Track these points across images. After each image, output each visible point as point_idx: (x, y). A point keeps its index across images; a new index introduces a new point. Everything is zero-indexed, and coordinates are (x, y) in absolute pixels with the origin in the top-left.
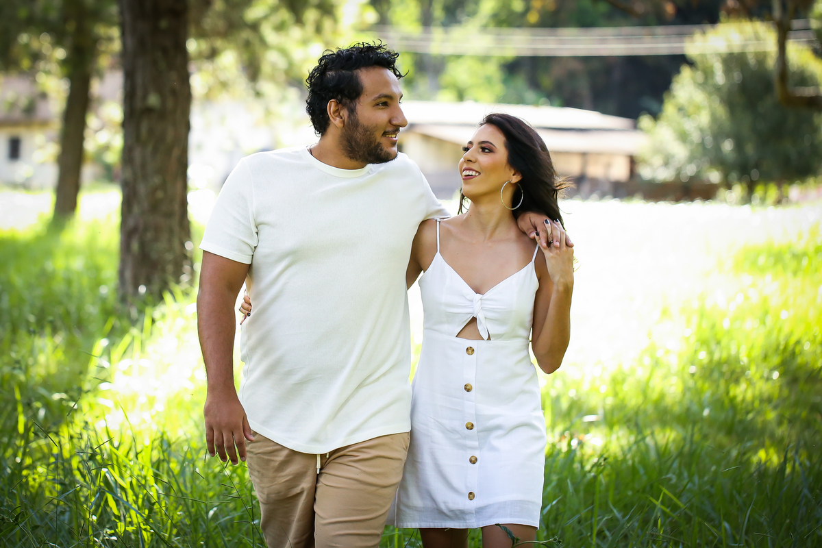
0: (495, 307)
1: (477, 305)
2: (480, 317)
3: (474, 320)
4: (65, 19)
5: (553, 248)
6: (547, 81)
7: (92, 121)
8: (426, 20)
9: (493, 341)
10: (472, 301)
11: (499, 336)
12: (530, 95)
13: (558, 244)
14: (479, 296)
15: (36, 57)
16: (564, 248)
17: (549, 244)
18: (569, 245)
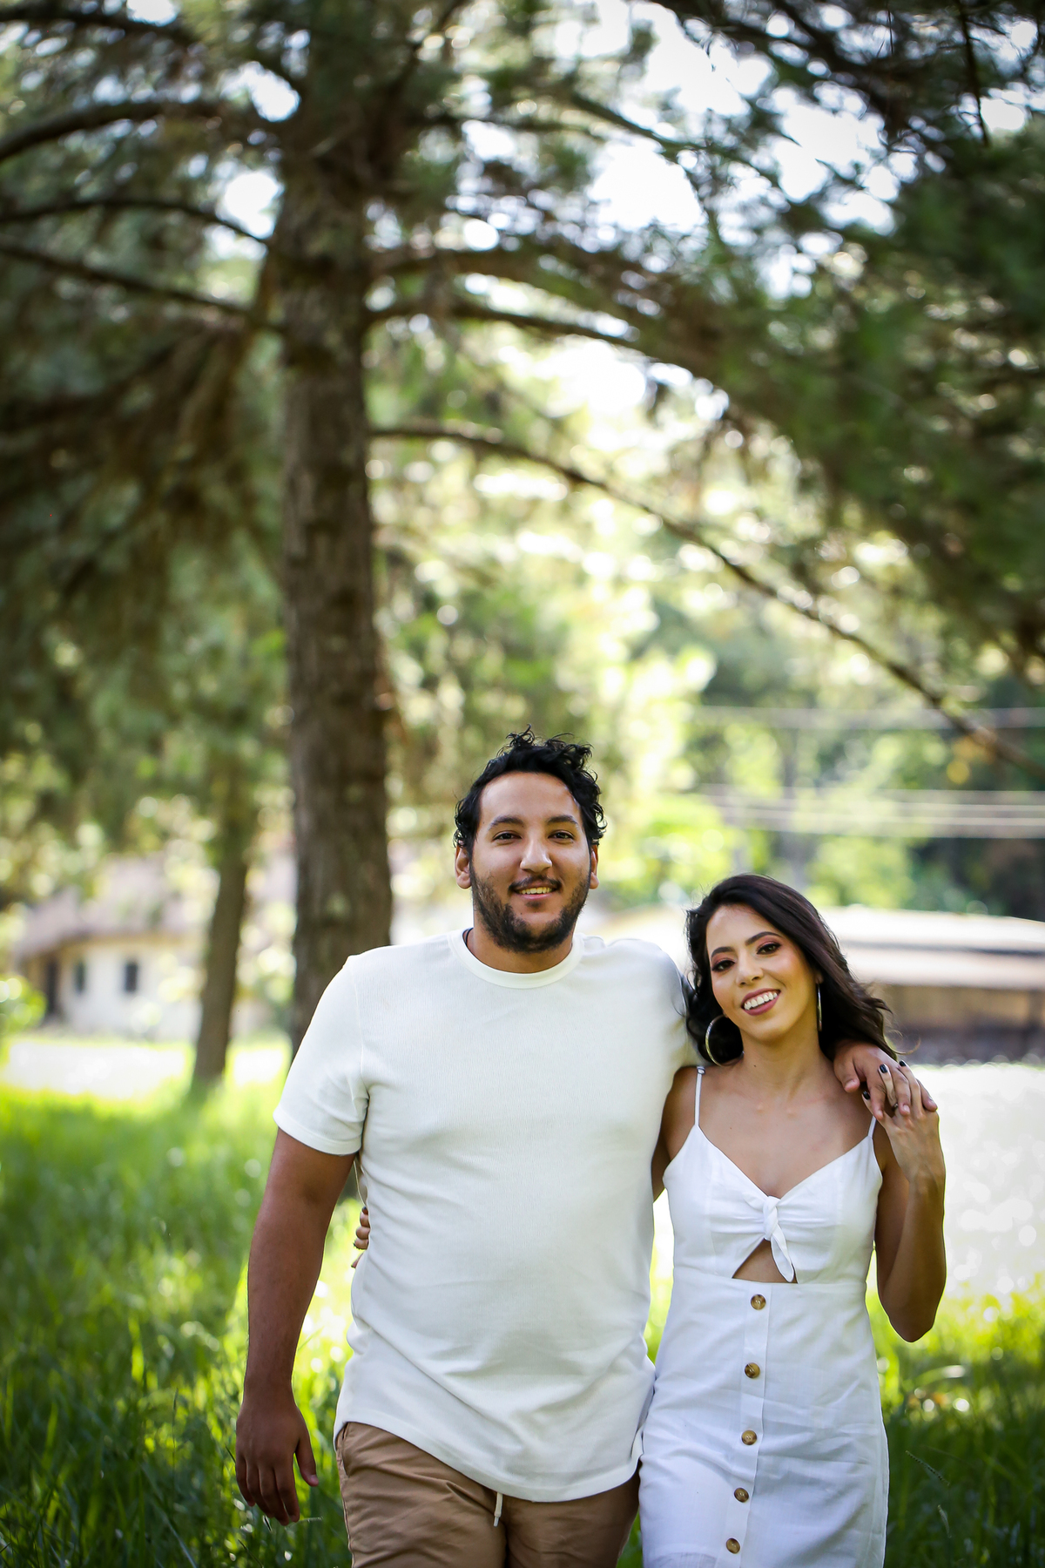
0: (804, 1220)
1: (772, 1218)
2: (778, 1238)
3: (765, 1246)
4: (210, 777)
5: (899, 1118)
6: (981, 872)
7: (251, 936)
8: (788, 777)
9: (802, 1286)
10: (760, 1210)
11: (814, 1276)
12: (952, 895)
13: (906, 1109)
14: (773, 1200)
15: (165, 835)
16: (920, 1114)
17: (890, 1109)
18: (929, 1109)
